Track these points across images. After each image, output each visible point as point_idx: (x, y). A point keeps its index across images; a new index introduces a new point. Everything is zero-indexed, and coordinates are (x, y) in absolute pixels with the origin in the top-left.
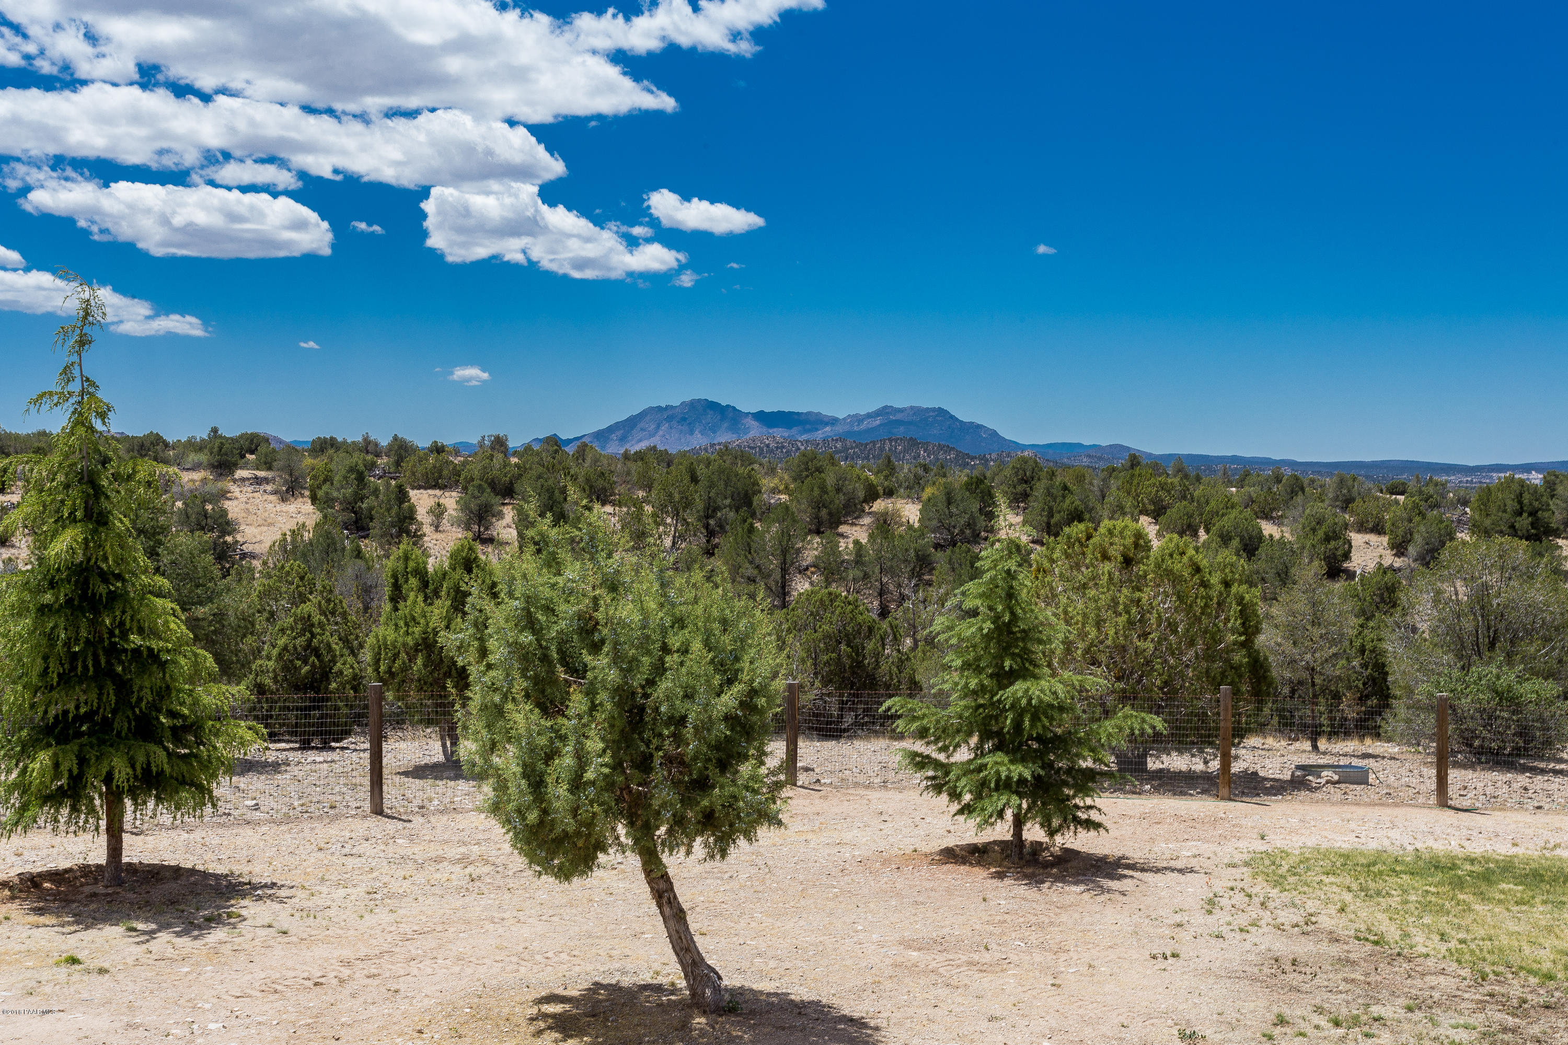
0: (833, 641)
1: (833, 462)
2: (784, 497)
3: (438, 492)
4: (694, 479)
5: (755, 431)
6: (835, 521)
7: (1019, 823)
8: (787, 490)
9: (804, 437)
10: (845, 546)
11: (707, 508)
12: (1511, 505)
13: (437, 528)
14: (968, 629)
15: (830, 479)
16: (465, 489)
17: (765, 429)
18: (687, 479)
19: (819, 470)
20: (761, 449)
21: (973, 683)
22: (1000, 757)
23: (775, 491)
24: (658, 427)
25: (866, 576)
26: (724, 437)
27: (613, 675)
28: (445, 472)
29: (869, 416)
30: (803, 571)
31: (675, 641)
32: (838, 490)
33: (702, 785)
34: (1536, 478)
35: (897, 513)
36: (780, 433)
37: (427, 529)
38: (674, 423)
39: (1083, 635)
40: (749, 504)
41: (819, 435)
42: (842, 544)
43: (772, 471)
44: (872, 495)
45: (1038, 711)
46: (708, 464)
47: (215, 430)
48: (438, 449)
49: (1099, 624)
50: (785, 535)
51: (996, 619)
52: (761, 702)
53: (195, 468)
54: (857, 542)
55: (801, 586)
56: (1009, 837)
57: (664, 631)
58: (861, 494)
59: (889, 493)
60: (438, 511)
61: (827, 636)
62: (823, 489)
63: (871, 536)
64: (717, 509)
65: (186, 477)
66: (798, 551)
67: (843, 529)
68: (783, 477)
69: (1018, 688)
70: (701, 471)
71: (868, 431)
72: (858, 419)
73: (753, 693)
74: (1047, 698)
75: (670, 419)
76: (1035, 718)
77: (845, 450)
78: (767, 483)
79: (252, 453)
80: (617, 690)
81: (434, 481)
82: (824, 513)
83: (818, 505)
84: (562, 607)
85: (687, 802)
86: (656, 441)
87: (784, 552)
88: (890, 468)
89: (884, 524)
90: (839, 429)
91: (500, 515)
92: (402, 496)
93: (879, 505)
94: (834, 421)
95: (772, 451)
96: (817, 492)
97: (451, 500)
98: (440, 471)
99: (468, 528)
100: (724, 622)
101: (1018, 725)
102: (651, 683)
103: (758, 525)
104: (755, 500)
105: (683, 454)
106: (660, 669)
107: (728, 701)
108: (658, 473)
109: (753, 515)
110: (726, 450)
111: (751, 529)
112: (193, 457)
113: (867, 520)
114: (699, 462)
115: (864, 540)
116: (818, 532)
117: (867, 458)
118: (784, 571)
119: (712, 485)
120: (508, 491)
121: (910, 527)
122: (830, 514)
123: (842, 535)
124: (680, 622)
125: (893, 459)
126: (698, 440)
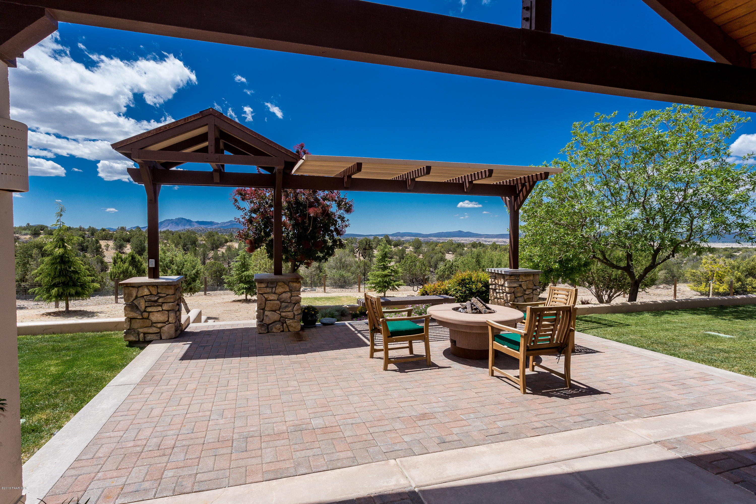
0: (215, 272)
1: (217, 233)
2: (204, 242)
3: (106, 241)
4: (180, 238)
5: (196, 226)
6: (217, 247)
7: (246, 296)
8: (205, 240)
9: (210, 227)
10: (219, 253)
11: (184, 245)
12: (365, 243)
13: (107, 250)
14: (237, 264)
15: (216, 238)
16: (115, 240)
17: (199, 225)
18: (178, 238)
19: (213, 236)
20: (198, 230)
21: (238, 272)
22: (242, 284)
23: (202, 240)
24: (169, 225)
25: (225, 260)
26: (187, 227)
27: (176, 268)
28: (108, 236)
29: (227, 222)
30: (209, 259)
31: (186, 263)
32: (218, 240)
33: (190, 284)
34: (372, 238)
35: (232, 246)
36: (203, 227)
37: (104, 250)
38: (173, 224)
39: (263, 267)
40: (195, 244)
41: (214, 227)
42: (219, 252)
43: (201, 236)
44: (227, 241)
45: (248, 276)
46: (184, 234)
47: (28, 224)
48: (104, 230)
49: (266, 265)
50: (204, 251)
51: (242, 262)
52: (199, 272)
53: (26, 234)
54: (222, 252)
55: (208, 261)
56: (245, 298)
57: (183, 262)
58: (224, 241)
59: (231, 241)
60: (107, 246)
61: (214, 271)
62: (214, 240)
63: (226, 251)
64: (186, 245)
65: (23, 237)
66: (208, 254)
67: (219, 249)
68: (204, 237)
69: (245, 273)
70: (182, 236)
71: (226, 226)
72: (224, 223)
73: (198, 271)
74: (250, 274)
75: (172, 223)
76: (248, 278)
77: (221, 230)
78: (200, 239)
79: (42, 230)
80: (177, 270)
81: (105, 238)
82: (214, 246)
83: (213, 244)
84: (166, 259)
85: (188, 286)
86: (168, 228)
87: (204, 255)
88: (232, 235)
89: (229, 248)
90: (219, 225)
91: (126, 247)
92: (97, 242)
93: (228, 244)
94: (218, 224)
95: (201, 231)
96: (212, 241)
97: (111, 243)
98: (107, 236)
99: (116, 250)
100: (193, 261)
101: (245, 279)
102: (181, 270)
103: (197, 248)
104: (197, 243)
105: (177, 232)
106: (183, 268)
107: (194, 271)
108: (170, 236)
109: (196, 246)
110: (188, 231)
111: (196, 249)
112: (24, 232)
113: (225, 247)
114: (182, 234)
115: (224, 252)
116: (213, 250)
117: (226, 233)
118: (204, 259)
119: (185, 239)
120: (128, 241)
121: (236, 249)
122: (216, 246)
123: (219, 251)
124: (186, 261)
125: (233, 233)
126: (180, 228)
